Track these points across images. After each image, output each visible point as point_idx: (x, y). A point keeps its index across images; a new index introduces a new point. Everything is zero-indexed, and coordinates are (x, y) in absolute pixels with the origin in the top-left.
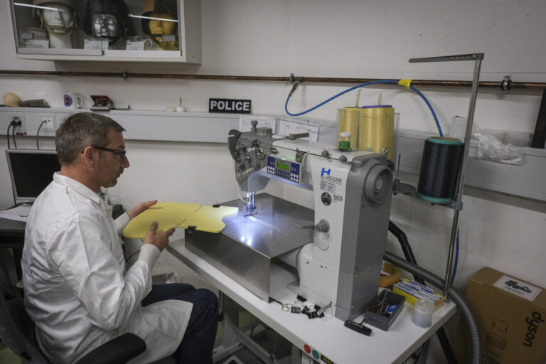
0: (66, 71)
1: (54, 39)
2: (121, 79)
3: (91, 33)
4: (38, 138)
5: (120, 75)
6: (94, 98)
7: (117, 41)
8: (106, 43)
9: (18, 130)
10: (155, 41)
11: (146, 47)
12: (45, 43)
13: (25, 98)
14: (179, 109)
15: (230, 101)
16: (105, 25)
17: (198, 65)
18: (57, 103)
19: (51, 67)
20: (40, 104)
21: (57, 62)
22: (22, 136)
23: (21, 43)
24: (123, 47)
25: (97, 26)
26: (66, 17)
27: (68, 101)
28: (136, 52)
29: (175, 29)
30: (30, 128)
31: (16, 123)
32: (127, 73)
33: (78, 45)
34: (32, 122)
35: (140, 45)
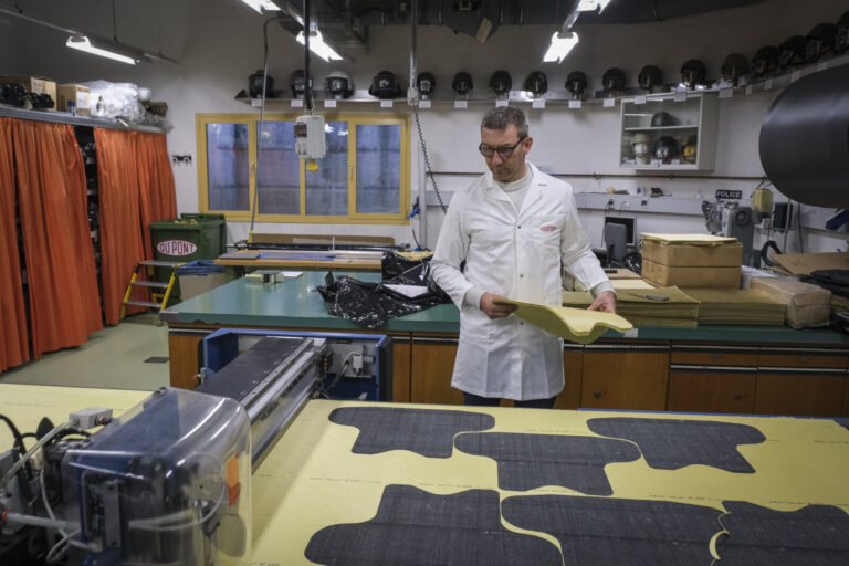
0: (641, 175)
1: (638, 160)
2: (668, 179)
3: (655, 156)
4: (620, 211)
5: (667, 177)
6: (653, 189)
7: (667, 160)
8: (661, 161)
9: (612, 206)
10: (684, 160)
11: (681, 163)
12: (633, 162)
13: (617, 189)
14: (698, 196)
15: (729, 192)
16: (663, 152)
17: (712, 171)
18: (633, 192)
19: (634, 173)
20: (625, 193)
21: (637, 171)
22: (612, 210)
23: (623, 162)
24: (669, 163)
25: (659, 153)
26: (645, 148)
27: (639, 191)
28: (675, 165)
29: (695, 155)
30: (617, 206)
31: (611, 203)
32: (672, 176)
33: (648, 162)
34: (619, 202)
35: (678, 161)
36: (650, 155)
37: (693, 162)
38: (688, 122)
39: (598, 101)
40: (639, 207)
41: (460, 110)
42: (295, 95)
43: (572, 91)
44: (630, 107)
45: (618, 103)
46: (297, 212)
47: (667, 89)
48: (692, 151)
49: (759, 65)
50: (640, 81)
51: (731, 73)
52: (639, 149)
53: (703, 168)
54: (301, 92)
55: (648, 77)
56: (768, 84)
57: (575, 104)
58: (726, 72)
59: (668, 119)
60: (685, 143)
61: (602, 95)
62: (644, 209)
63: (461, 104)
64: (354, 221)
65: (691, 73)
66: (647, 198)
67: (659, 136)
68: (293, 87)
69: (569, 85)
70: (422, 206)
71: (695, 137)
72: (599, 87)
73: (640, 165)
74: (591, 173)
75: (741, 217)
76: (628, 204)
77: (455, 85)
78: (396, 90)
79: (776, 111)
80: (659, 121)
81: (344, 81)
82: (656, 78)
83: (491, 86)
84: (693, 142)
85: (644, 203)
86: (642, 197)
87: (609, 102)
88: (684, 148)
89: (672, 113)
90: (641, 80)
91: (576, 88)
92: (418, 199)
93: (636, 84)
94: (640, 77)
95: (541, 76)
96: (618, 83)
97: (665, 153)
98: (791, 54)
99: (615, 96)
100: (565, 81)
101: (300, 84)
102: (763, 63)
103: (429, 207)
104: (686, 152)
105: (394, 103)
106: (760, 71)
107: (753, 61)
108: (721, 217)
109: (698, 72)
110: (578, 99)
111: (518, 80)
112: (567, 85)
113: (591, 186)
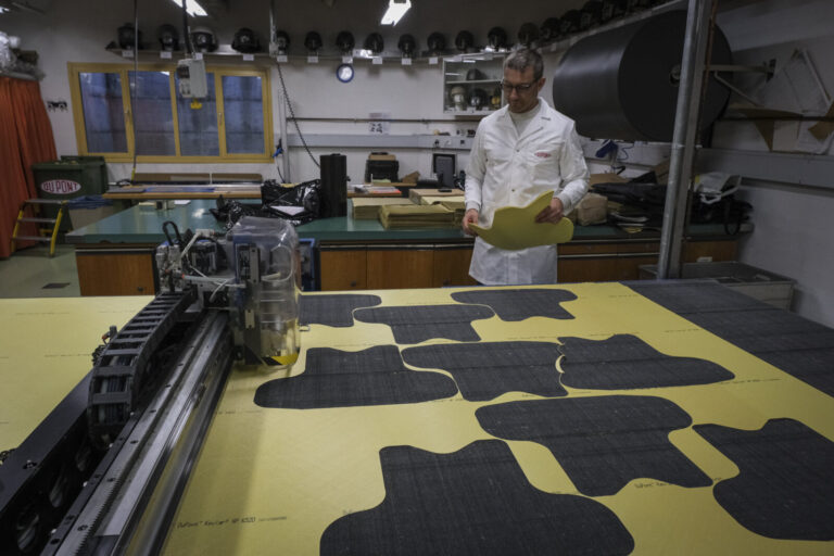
0: (459, 120)
1: (457, 107)
3: (470, 104)
4: (444, 149)
6: (469, 131)
7: (479, 107)
8: (475, 108)
9: (438, 145)
10: (492, 108)
12: (453, 109)
13: (441, 131)
16: (476, 101)
18: (453, 134)
19: (453, 118)
20: (447, 134)
21: (456, 116)
22: (438, 148)
23: (445, 109)
24: (481, 109)
25: (473, 101)
26: (462, 98)
27: (458, 133)
28: (486, 111)
30: (442, 145)
31: (437, 142)
33: (465, 109)
34: (443, 142)
35: (487, 108)
36: (466, 104)
38: (495, 77)
39: (424, 59)
40: (458, 146)
41: (311, 64)
42: (164, 47)
43: (404, 50)
44: (448, 64)
45: (440, 61)
46: (174, 153)
47: (477, 50)
49: (546, 32)
50: (457, 44)
51: (525, 38)
52: (457, 99)
54: (169, 45)
55: (463, 41)
56: (554, 47)
57: (406, 61)
58: (521, 37)
59: (479, 75)
60: (492, 94)
61: (428, 54)
62: (463, 147)
63: (313, 59)
64: (226, 160)
65: (496, 38)
66: (464, 138)
67: (473, 87)
68: (161, 40)
69: (401, 46)
70: (284, 146)
72: (424, 47)
73: (458, 111)
74: (421, 118)
76: (450, 143)
77: (307, 42)
78: (256, 45)
79: (564, 65)
80: (472, 76)
81: (209, 36)
82: (469, 42)
83: (337, 44)
84: (498, 93)
85: (462, 142)
86: (460, 137)
87: (433, 60)
88: (491, 98)
89: (483, 70)
90: (458, 42)
91: (407, 48)
92: (280, 141)
93: (454, 47)
94: (457, 40)
95: (378, 37)
96: (440, 45)
97: (478, 102)
98: (569, 23)
99: (438, 55)
100: (397, 41)
101: (168, 38)
102: (548, 30)
103: (291, 148)
104: (493, 101)
105: (255, 57)
106: (547, 37)
107: (542, 29)
109: (500, 37)
110: (409, 57)
111: (360, 40)
112: (399, 46)
113: (422, 129)
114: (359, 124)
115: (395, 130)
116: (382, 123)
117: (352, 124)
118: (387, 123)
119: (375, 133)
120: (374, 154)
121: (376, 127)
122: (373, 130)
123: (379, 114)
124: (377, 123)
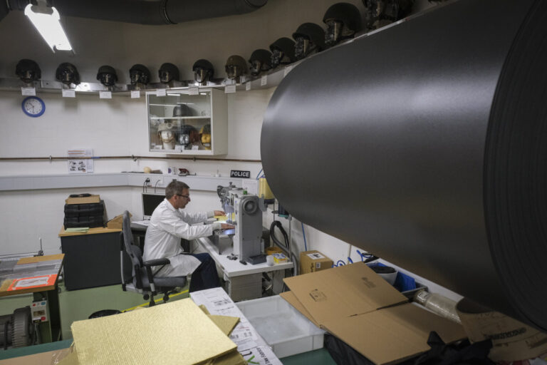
0: (170, 158)
2: (192, 161)
3: (178, 142)
4: (156, 188)
5: (192, 159)
6: (180, 170)
7: (188, 146)
8: (183, 147)
9: (148, 184)
10: (202, 146)
11: (200, 149)
12: (161, 147)
13: (153, 169)
14: (217, 176)
15: (240, 172)
16: (184, 139)
17: (226, 155)
18: (165, 172)
19: (165, 156)
20: (158, 172)
21: (167, 154)
22: (149, 187)
23: (152, 147)
24: (191, 148)
25: (181, 139)
26: (170, 135)
27: (170, 171)
28: (195, 151)
29: (210, 143)
30: (153, 184)
31: (148, 181)
32: (195, 158)
34: (154, 180)
35: (197, 147)
37: (209, 148)
38: (203, 114)
39: (127, 93)
43: (103, 82)
44: (153, 99)
45: (143, 95)
47: (185, 83)
48: (208, 138)
49: (255, 65)
50: (160, 76)
51: (233, 72)
52: (165, 136)
53: (218, 153)
55: (167, 74)
56: (264, 80)
57: (106, 95)
58: (229, 69)
59: (186, 111)
60: (201, 132)
61: (131, 88)
65: (202, 71)
66: (176, 177)
69: (100, 78)
71: (209, 126)
74: (131, 155)
75: (250, 206)
76: (161, 182)
80: (179, 112)
82: (173, 75)
83: (17, 73)
84: (207, 131)
86: (172, 176)
87: (135, 94)
88: (201, 135)
89: (189, 104)
90: (162, 75)
91: (107, 81)
93: (158, 80)
94: (160, 72)
95: (70, 68)
96: (143, 77)
97: (186, 140)
98: (280, 53)
99: (142, 89)
100: (97, 72)
102: (258, 63)
104: (203, 138)
106: (256, 70)
107: (250, 61)
108: (232, 204)
109: (208, 71)
110: (110, 90)
112: (98, 79)
113: (132, 165)
114: (54, 163)
115: (101, 168)
116: (85, 162)
117: (47, 163)
118: (91, 161)
119: (77, 172)
120: (72, 196)
121: (78, 166)
122: (73, 169)
123: (80, 152)
124: (77, 162)
